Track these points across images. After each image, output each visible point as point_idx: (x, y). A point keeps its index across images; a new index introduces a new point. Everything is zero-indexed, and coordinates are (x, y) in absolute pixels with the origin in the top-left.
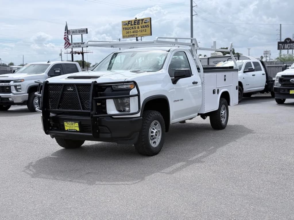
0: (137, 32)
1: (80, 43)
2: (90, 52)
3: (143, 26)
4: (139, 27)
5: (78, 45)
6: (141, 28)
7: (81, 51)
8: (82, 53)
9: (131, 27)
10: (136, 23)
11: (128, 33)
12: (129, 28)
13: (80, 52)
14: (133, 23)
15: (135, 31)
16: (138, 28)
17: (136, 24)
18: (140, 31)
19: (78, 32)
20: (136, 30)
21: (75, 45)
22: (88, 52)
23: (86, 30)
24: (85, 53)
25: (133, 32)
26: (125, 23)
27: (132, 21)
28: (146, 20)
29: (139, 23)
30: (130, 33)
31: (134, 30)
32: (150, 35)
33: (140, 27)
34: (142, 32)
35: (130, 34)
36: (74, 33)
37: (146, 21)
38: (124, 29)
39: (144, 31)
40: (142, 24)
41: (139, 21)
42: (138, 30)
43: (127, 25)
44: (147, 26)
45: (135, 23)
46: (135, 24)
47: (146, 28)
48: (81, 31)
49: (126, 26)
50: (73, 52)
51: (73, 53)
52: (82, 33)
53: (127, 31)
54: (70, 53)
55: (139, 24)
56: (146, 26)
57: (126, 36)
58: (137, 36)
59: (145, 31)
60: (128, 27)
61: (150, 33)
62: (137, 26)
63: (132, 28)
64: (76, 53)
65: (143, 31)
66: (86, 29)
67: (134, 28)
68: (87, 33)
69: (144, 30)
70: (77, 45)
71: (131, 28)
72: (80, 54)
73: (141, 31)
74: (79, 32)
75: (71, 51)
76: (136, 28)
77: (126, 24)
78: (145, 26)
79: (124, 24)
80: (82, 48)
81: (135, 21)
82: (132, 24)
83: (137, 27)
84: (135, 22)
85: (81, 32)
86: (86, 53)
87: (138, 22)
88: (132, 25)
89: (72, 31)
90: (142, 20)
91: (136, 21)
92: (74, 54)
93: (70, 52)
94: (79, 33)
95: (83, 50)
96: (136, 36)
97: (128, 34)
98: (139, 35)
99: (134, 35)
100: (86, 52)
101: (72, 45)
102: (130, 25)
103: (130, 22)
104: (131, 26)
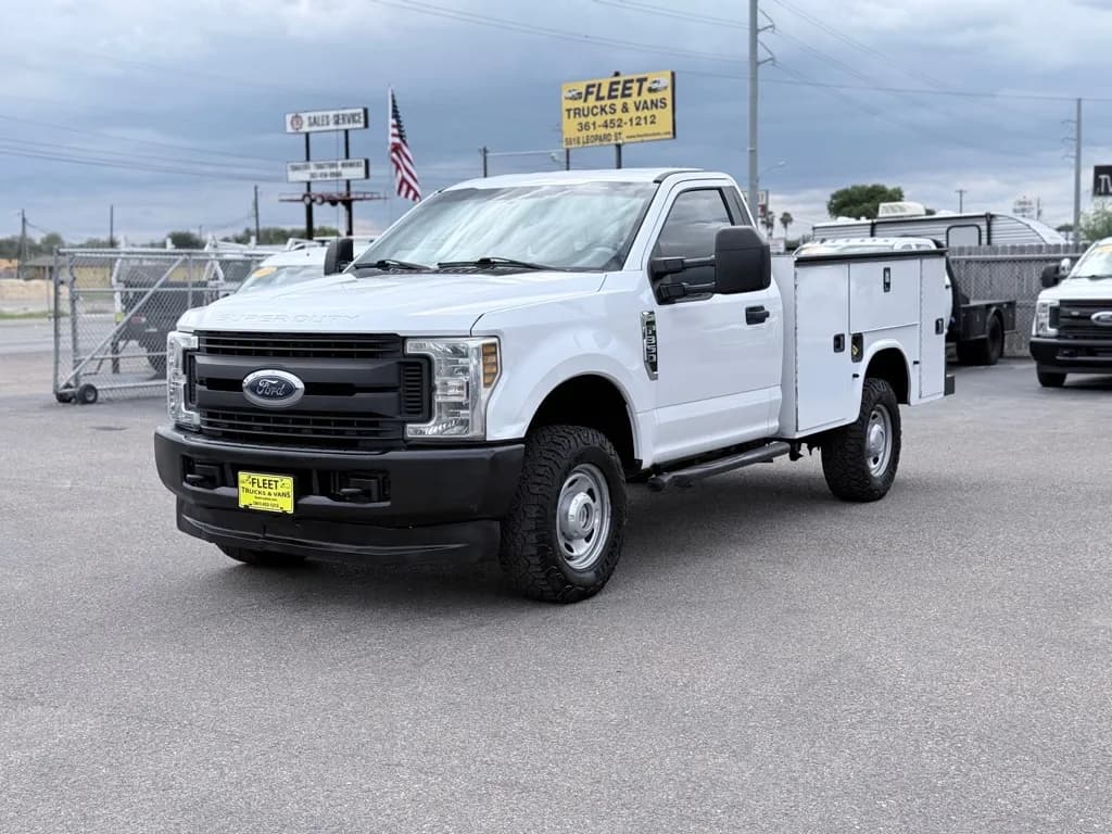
0: (619, 126)
1: (339, 163)
2: (375, 196)
3: (645, 102)
4: (629, 106)
5: (331, 170)
6: (637, 109)
7: (341, 194)
8: (348, 203)
9: (596, 107)
10: (617, 90)
11: (585, 127)
12: (591, 111)
13: (338, 197)
14: (604, 92)
15: (612, 121)
16: (625, 109)
17: (616, 97)
18: (631, 120)
19: (331, 122)
20: (616, 117)
21: (320, 171)
22: (368, 196)
23: (362, 115)
24: (357, 199)
25: (606, 126)
26: (574, 93)
27: (600, 85)
28: (655, 82)
29: (627, 92)
30: (592, 127)
31: (609, 117)
32: (671, 135)
33: (631, 107)
34: (637, 124)
35: (592, 132)
36: (318, 125)
37: (655, 86)
38: (572, 113)
39: (649, 120)
40: (639, 94)
41: (628, 85)
42: (625, 117)
43: (580, 98)
44: (659, 104)
45: (611, 90)
46: (613, 94)
47: (654, 111)
48: (343, 119)
49: (580, 104)
50: (313, 197)
52: (347, 126)
53: (583, 120)
55: (629, 95)
56: (654, 104)
57: (579, 138)
58: (620, 142)
60: (586, 105)
61: (671, 130)
62: (619, 103)
63: (603, 109)
65: (643, 122)
66: (361, 111)
67: (607, 109)
68: (366, 125)
69: (646, 118)
70: (328, 170)
71: (595, 111)
72: (340, 205)
73: (634, 122)
74: (336, 122)
75: (305, 191)
76: (615, 110)
77: (580, 94)
78: (652, 102)
79: (570, 95)
80: (346, 182)
81: (612, 84)
82: (601, 95)
83: (619, 107)
84: (615, 87)
85: (344, 122)
86: (361, 199)
87: (625, 88)
88: (602, 98)
89: (310, 118)
90: (641, 81)
91: (618, 83)
94: (337, 127)
95: (353, 189)
96: (616, 140)
97: (584, 133)
98: (629, 137)
99: (609, 134)
100: (361, 196)
101: (308, 171)
102: (592, 98)
103: (593, 86)
104: (599, 103)
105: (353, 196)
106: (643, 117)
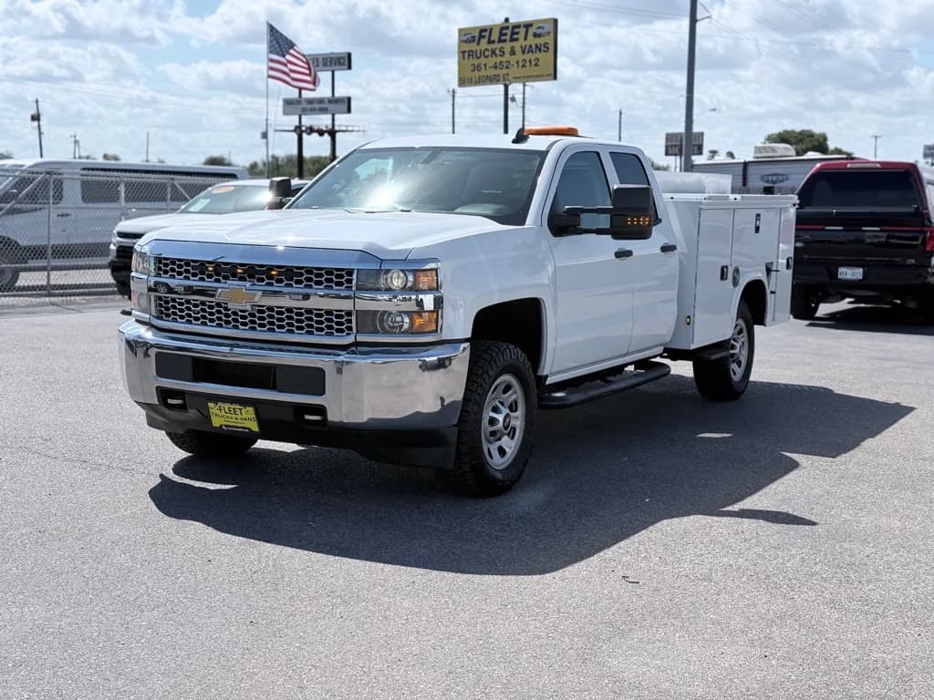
0: (507, 68)
1: (326, 101)
2: (356, 129)
3: (530, 46)
4: (515, 50)
5: (320, 106)
6: (523, 52)
7: (327, 127)
8: (332, 133)
9: (487, 50)
10: (506, 34)
11: (478, 68)
12: (483, 54)
13: (324, 129)
14: (495, 36)
15: (501, 62)
16: (513, 52)
17: (505, 41)
18: (518, 62)
19: (321, 64)
20: (504, 59)
21: (309, 106)
22: (350, 129)
23: (346, 59)
24: (339, 131)
25: (496, 68)
26: (468, 37)
27: (491, 30)
28: (539, 28)
29: (515, 37)
30: (483, 68)
31: (498, 60)
32: (552, 77)
33: (518, 50)
34: (523, 66)
35: (483, 73)
37: (539, 31)
38: (466, 54)
39: (533, 63)
40: (525, 38)
41: (516, 30)
42: (513, 59)
43: (474, 41)
44: (543, 48)
45: (501, 34)
46: (503, 38)
47: (538, 55)
48: (331, 62)
49: (473, 47)
50: (303, 128)
51: (302, 132)
52: (333, 68)
53: (476, 62)
54: (295, 131)
55: (517, 40)
56: (538, 48)
57: (471, 79)
58: (508, 82)
59: (536, 65)
60: (478, 48)
61: (552, 72)
62: (507, 46)
63: (493, 52)
64: (311, 130)
65: (528, 64)
66: (346, 55)
67: (497, 52)
68: (350, 68)
69: (530, 61)
70: (317, 106)
71: (487, 53)
72: (326, 135)
73: (521, 64)
74: (325, 65)
75: (297, 123)
76: (503, 53)
77: (474, 37)
78: (536, 46)
79: (465, 39)
80: (330, 116)
81: (503, 28)
82: (492, 38)
83: (507, 50)
84: (504, 31)
85: (331, 65)
86: (343, 131)
87: (513, 33)
88: (493, 42)
90: (528, 26)
91: (507, 28)
92: (304, 135)
93: (293, 128)
94: (326, 68)
95: (336, 123)
96: (504, 80)
97: (477, 74)
98: (515, 78)
99: (499, 75)
100: (344, 128)
101: (300, 106)
102: (484, 42)
103: (485, 30)
104: (490, 47)
105: (336, 128)
106: (528, 60)
